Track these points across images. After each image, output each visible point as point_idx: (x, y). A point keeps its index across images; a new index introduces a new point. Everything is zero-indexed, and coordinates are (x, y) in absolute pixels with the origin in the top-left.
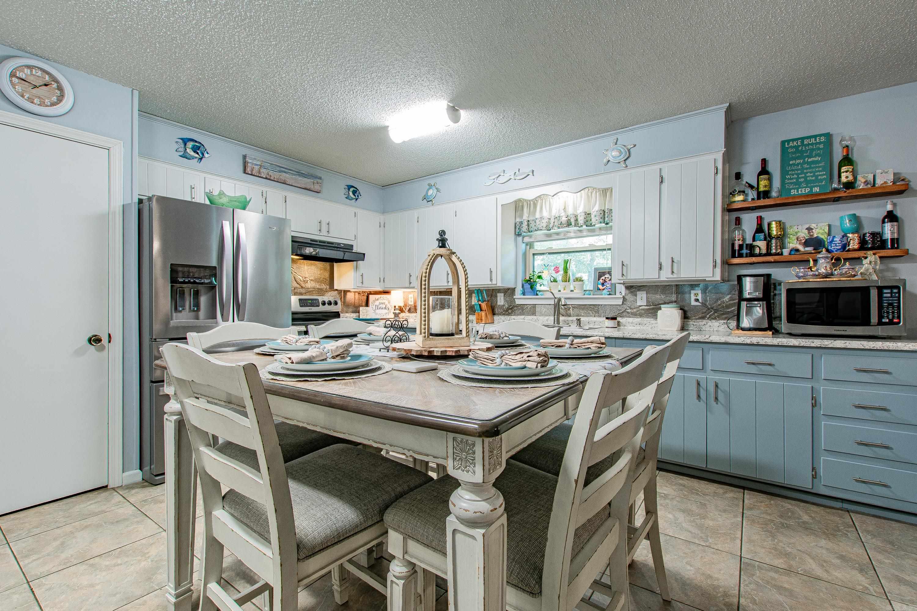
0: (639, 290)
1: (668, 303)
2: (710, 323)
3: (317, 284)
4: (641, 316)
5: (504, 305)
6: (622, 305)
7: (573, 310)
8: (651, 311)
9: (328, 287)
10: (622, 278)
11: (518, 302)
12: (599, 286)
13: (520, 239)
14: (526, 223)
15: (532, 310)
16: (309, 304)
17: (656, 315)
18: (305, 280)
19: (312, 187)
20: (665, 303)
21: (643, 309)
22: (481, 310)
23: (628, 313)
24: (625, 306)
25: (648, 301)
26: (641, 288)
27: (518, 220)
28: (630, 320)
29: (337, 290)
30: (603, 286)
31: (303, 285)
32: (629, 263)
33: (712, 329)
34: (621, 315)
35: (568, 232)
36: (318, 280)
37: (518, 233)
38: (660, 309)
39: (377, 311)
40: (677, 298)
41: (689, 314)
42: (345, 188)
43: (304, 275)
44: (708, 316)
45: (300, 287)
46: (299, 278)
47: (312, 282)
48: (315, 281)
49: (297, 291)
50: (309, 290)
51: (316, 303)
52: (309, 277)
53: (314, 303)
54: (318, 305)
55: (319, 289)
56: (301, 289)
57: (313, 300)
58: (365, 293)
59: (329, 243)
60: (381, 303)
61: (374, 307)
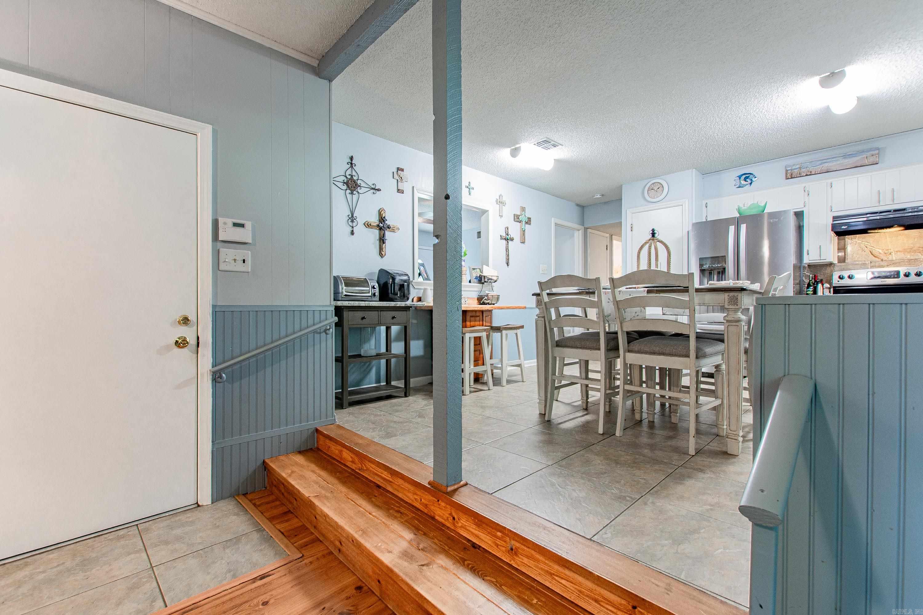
3: (906, 254)
18: (886, 252)
19: (865, 162)
31: (885, 258)
36: (909, 250)
43: (885, 248)
45: (877, 259)
46: (878, 250)
47: (898, 253)
48: (905, 251)
49: (872, 264)
50: (893, 262)
51: (897, 275)
52: (894, 248)
53: (892, 275)
54: (898, 277)
55: (909, 260)
56: (878, 261)
57: (892, 272)
59: (896, 210)
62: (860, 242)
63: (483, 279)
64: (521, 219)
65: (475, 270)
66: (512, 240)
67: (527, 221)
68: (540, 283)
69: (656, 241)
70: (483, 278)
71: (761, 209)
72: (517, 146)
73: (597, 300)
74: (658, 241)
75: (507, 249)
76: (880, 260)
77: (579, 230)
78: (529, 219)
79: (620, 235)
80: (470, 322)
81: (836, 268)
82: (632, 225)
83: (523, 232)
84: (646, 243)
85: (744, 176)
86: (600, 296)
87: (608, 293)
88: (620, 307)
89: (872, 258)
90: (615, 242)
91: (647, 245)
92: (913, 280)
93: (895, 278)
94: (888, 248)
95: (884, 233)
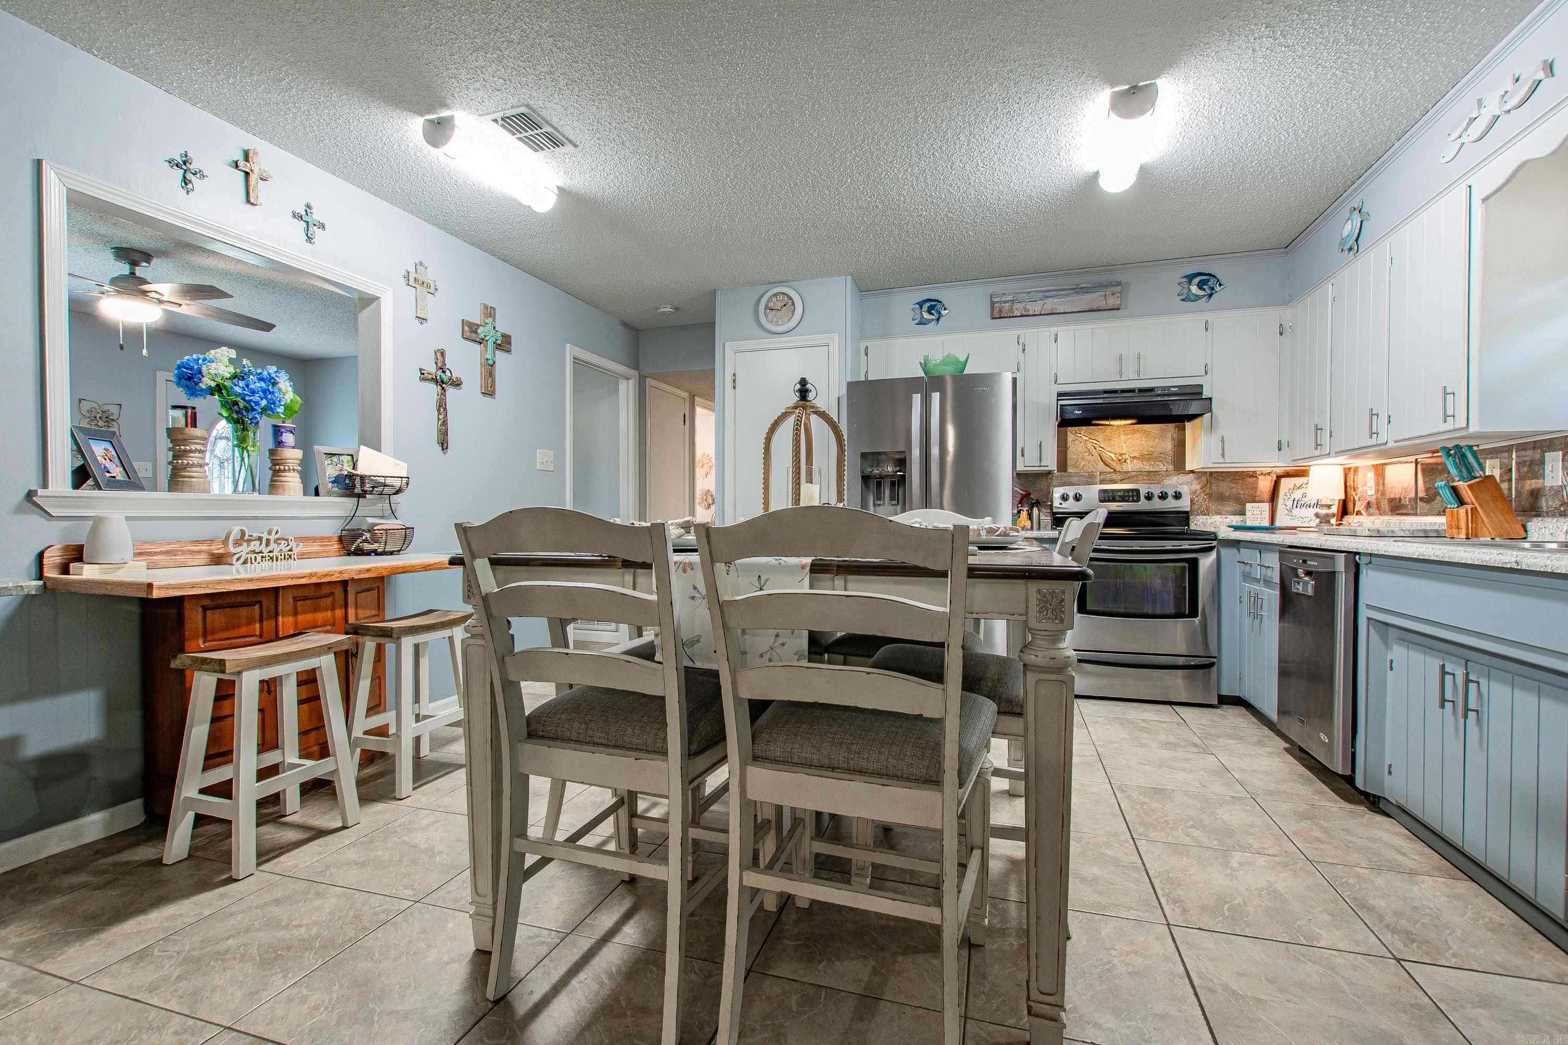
3: (1145, 463)
5: (1563, 487)
9: (1171, 467)
16: (1117, 498)
18: (1120, 458)
19: (1102, 304)
22: (1461, 502)
29: (1192, 472)
31: (1118, 468)
36: (1148, 457)
39: (1296, 512)
42: (1179, 284)
43: (1118, 451)
45: (1108, 469)
46: (1109, 455)
47: (1135, 461)
48: (1143, 458)
49: (1103, 477)
50: (1129, 475)
51: (1133, 495)
52: (1129, 452)
53: (1129, 496)
54: (1138, 500)
55: (1149, 472)
56: (1110, 473)
57: (1128, 491)
58: (1269, 474)
59: (1142, 391)
60: (1304, 495)
61: (1290, 503)
62: (1087, 439)
63: (358, 486)
64: (482, 336)
65: (335, 459)
66: (457, 384)
67: (499, 342)
68: (463, 530)
69: (809, 410)
70: (358, 480)
71: (960, 366)
72: (445, 113)
73: (654, 597)
74: (815, 413)
75: (442, 406)
76: (1112, 471)
77: (628, 379)
78: (507, 339)
79: (709, 395)
80: (295, 613)
81: (1055, 482)
82: (734, 375)
83: (489, 370)
84: (785, 415)
85: (928, 304)
86: (664, 586)
87: (691, 565)
88: (733, 622)
89: (1101, 467)
90: (699, 410)
91: (791, 420)
92: (1157, 505)
93: (1133, 501)
94: (1122, 452)
95: (1118, 426)
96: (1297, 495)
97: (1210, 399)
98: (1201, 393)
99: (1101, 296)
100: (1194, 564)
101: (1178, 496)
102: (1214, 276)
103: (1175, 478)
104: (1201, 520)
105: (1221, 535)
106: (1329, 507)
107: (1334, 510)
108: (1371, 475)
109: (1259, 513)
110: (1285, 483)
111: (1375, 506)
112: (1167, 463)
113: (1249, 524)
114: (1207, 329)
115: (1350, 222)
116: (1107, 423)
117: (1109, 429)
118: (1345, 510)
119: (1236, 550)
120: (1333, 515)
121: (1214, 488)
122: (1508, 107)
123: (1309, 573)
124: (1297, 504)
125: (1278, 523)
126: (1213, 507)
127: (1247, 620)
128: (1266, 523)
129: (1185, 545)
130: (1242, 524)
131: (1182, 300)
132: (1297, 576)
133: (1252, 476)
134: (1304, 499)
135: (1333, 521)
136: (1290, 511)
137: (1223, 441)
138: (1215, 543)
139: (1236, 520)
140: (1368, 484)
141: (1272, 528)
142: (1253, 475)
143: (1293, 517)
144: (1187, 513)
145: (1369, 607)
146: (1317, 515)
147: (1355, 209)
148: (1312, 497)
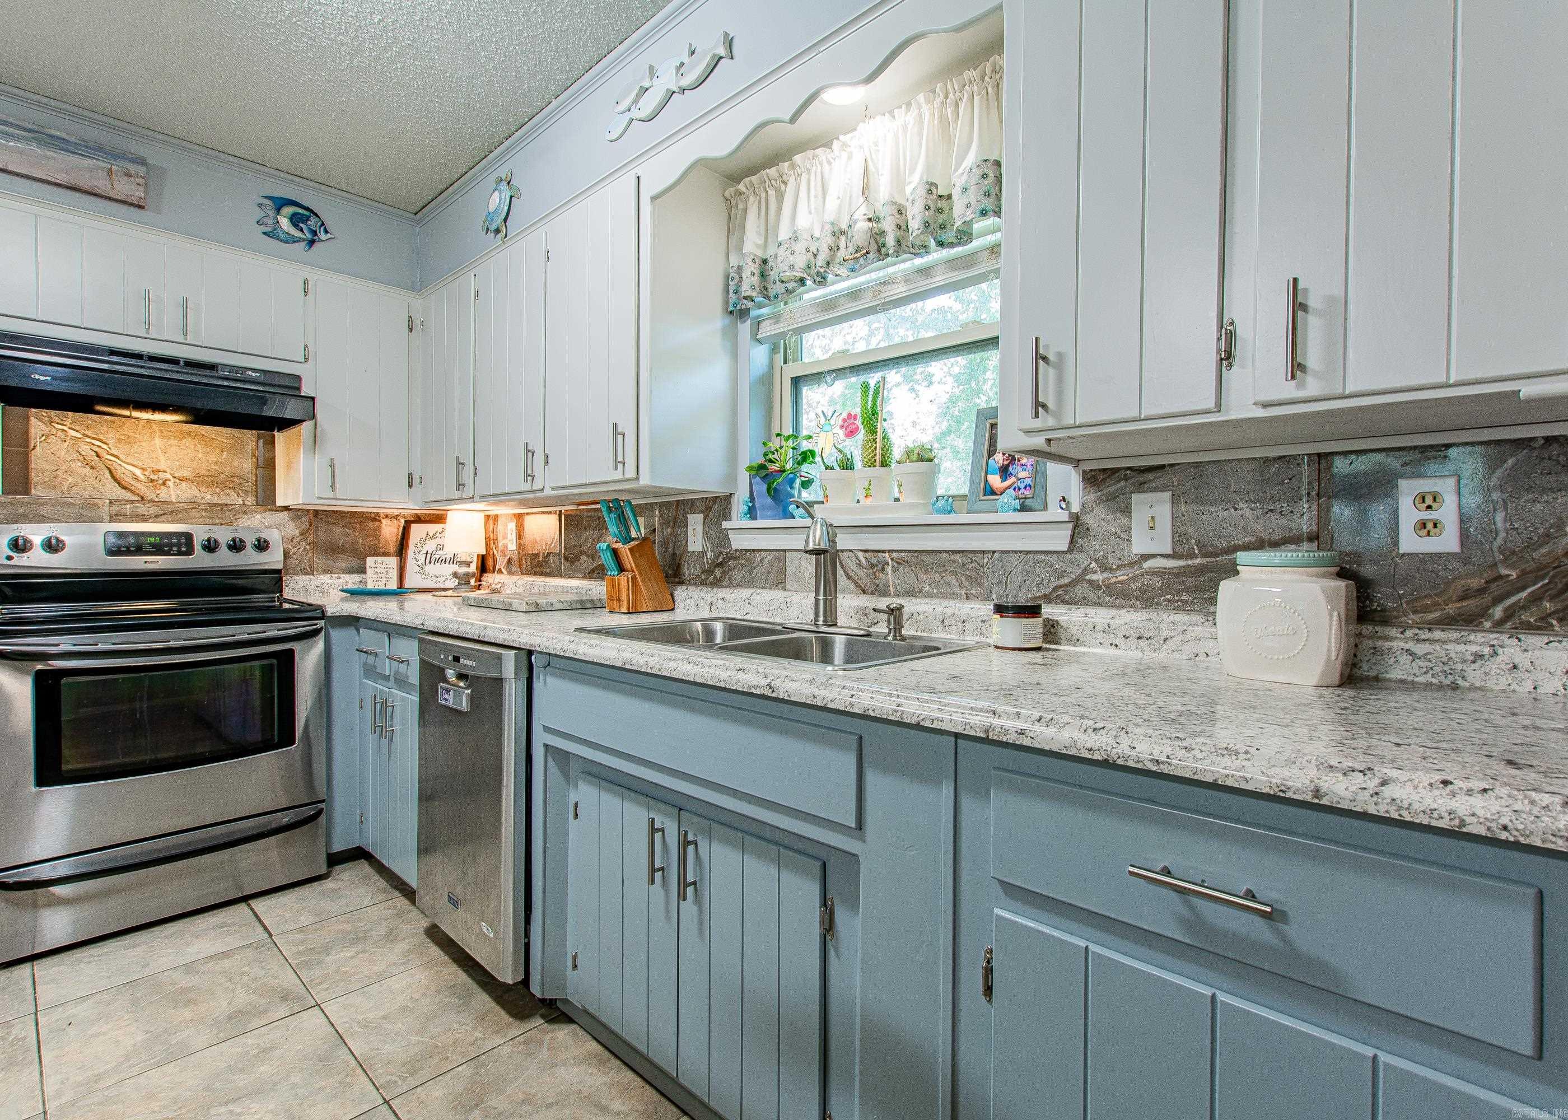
0: (1141, 487)
1: (1275, 545)
2: (1511, 650)
3: (203, 489)
4: (1148, 600)
5: (704, 553)
6: (1070, 550)
7: (895, 570)
8: (1191, 581)
9: (250, 500)
10: (1037, 424)
11: (738, 542)
12: (990, 477)
13: (745, 328)
14: (755, 268)
15: (774, 569)
16: (147, 548)
17: (1213, 600)
18: (152, 477)
20: (1260, 545)
21: (1160, 573)
22: (622, 569)
23: (1095, 585)
24: (1080, 557)
25: (1178, 536)
26: (1150, 476)
27: (734, 261)
28: (1102, 616)
29: (286, 508)
30: (1004, 480)
31: (149, 495)
32: (1068, 349)
33: (1529, 686)
34: (1061, 596)
35: (884, 283)
36: (210, 479)
37: (735, 305)
38: (1232, 571)
39: (430, 569)
40: (1323, 517)
41: (1383, 598)
42: (260, 205)
43: (149, 463)
44: (1498, 612)
45: (128, 496)
46: (126, 470)
47: (184, 484)
48: (198, 480)
49: (115, 508)
50: (172, 507)
51: (184, 544)
52: (172, 469)
53: (171, 545)
54: (189, 552)
55: (212, 505)
56: (132, 502)
57: (170, 535)
58: (396, 517)
59: (190, 364)
60: (440, 547)
61: (421, 557)
62: (79, 435)
76: (137, 498)
89: (113, 490)
92: (225, 559)
93: (180, 553)
94: (157, 467)
95: (148, 421)
96: (431, 546)
97: (313, 399)
98: (299, 389)
99: (103, 169)
100: (286, 662)
101: (262, 546)
102: (316, 215)
103: (258, 516)
104: (301, 583)
105: (331, 610)
106: (468, 564)
107: (473, 568)
108: (512, 526)
109: (384, 571)
110: (417, 531)
111: (516, 564)
112: (245, 491)
113: (370, 586)
114: (306, 293)
115: (497, 193)
116: (126, 413)
117: (129, 424)
118: (484, 566)
119: (354, 631)
120: (473, 575)
121: (322, 534)
122: (685, 82)
123: (461, 676)
124: (431, 559)
125: (407, 585)
126: (319, 562)
127: (371, 738)
128: (393, 585)
129: (272, 631)
130: (361, 587)
131: (264, 233)
132: (445, 680)
133: (374, 520)
134: (438, 552)
135: (473, 582)
136: (422, 568)
137: (332, 466)
138: (322, 623)
139: (351, 581)
140: (509, 536)
141: (401, 592)
142: (376, 518)
143: (425, 576)
144: (279, 571)
145: (547, 729)
146: (455, 575)
147: (501, 180)
148: (448, 552)
